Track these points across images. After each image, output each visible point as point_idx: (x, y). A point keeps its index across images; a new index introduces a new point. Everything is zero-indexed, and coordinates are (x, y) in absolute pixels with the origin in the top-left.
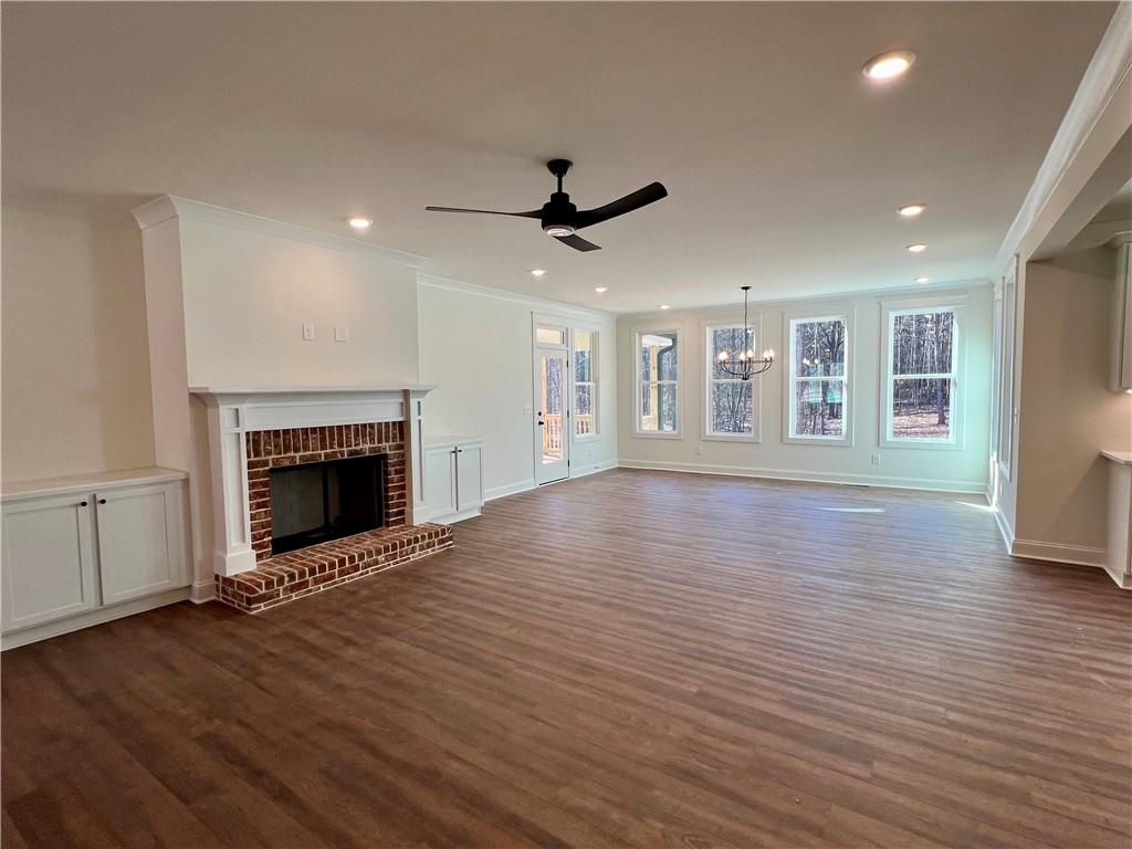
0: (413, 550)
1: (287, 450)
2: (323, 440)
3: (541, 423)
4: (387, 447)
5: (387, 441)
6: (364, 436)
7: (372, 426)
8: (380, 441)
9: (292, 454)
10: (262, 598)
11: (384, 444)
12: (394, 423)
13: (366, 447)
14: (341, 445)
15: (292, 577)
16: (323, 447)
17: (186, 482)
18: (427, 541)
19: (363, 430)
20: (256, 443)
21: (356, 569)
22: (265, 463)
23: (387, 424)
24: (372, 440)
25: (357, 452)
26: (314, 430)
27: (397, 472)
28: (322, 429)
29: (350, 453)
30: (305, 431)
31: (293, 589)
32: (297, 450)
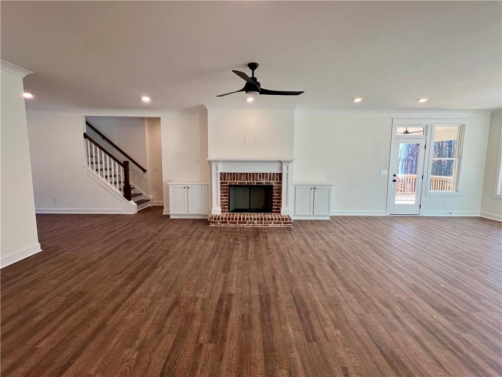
0: (270, 223)
1: (234, 179)
2: (247, 177)
3: (394, 181)
4: (273, 183)
5: (273, 180)
6: (263, 177)
7: (267, 174)
8: (270, 180)
9: (236, 181)
10: (213, 222)
11: (272, 181)
12: (277, 174)
13: (264, 182)
14: (253, 180)
15: (222, 219)
16: (247, 180)
17: (208, 185)
18: (277, 221)
19: (263, 175)
20: (224, 176)
21: (245, 223)
22: (227, 183)
23: (274, 174)
24: (266, 179)
25: (260, 183)
26: (244, 174)
27: (277, 193)
28: (247, 174)
29: (257, 183)
30: (241, 174)
31: (222, 222)
32: (237, 180)
